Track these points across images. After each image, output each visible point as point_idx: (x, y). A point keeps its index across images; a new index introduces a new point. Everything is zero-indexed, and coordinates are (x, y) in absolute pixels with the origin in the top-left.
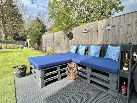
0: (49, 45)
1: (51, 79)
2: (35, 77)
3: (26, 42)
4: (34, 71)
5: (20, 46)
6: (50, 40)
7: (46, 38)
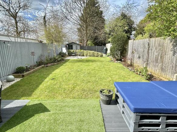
0: (139, 57)
1: (149, 129)
2: (123, 113)
3: (105, 48)
4: (123, 105)
5: (99, 53)
6: (141, 50)
7: (134, 45)
